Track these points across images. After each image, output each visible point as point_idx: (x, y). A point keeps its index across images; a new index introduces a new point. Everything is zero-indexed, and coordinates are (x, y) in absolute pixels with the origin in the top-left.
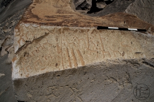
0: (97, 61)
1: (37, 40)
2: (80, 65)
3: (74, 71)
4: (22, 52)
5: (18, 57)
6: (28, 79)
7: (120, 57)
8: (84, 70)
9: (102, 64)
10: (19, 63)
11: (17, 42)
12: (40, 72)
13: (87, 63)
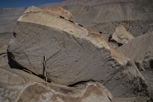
0: (51, 26)
1: (35, 12)
2: (44, 24)
3: (40, 26)
4: (27, 14)
5: (24, 15)
6: (22, 22)
8: (45, 28)
9: (52, 28)
10: (23, 17)
11: (28, 11)
12: (28, 22)
13: (47, 25)
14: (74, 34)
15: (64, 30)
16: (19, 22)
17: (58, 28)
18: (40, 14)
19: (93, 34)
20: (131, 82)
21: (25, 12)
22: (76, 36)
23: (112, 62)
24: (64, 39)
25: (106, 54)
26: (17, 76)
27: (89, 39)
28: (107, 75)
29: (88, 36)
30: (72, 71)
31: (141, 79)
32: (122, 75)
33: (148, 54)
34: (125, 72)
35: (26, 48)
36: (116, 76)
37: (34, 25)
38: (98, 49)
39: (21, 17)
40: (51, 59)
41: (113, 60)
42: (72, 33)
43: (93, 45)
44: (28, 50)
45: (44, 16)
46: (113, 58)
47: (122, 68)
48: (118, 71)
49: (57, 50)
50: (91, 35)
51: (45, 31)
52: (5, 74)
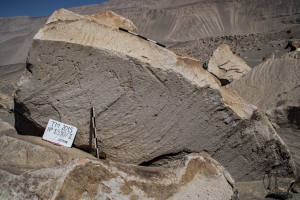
0: (104, 47)
1: (68, 21)
2: (89, 44)
3: (81, 48)
4: (52, 26)
5: (46, 27)
6: (45, 42)
7: (125, 52)
8: (90, 51)
9: (106, 51)
10: (45, 31)
11: (53, 18)
12: (57, 40)
13: (95, 45)
14: (149, 62)
15: (130, 54)
16: (36, 42)
17: (119, 50)
18: (79, 24)
19: (186, 60)
20: (260, 151)
21: (48, 22)
22: (155, 66)
23: (224, 114)
24: (130, 72)
25: (213, 98)
26: (43, 149)
27: (178, 70)
28: (215, 139)
29: (178, 64)
30: (147, 135)
31: (278, 144)
32: (243, 137)
33: (283, 97)
34: (248, 131)
35: (54, 93)
36: (231, 140)
37: (68, 46)
38: (197, 89)
39: (41, 30)
40: (105, 114)
41: (226, 109)
42: (146, 61)
43: (188, 83)
44: (57, 97)
45: (88, 29)
46: (226, 105)
47: (243, 124)
48: (236, 130)
49: (116, 96)
50: (183, 62)
51: (91, 58)
52: (18, 147)
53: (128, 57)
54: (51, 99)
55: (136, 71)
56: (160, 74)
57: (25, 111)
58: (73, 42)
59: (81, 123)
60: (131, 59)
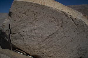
53: (62, 11)
54: (20, 31)
55: (65, 19)
56: (76, 21)
57: (5, 36)
58: (35, 2)
59: (35, 44)
60: (63, 12)
